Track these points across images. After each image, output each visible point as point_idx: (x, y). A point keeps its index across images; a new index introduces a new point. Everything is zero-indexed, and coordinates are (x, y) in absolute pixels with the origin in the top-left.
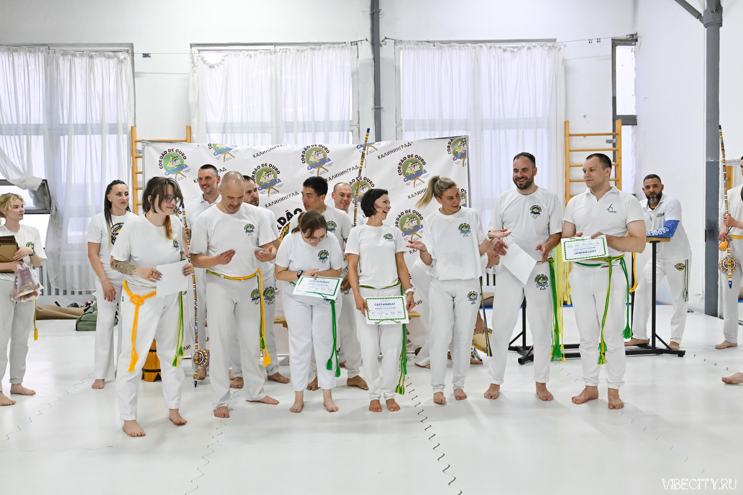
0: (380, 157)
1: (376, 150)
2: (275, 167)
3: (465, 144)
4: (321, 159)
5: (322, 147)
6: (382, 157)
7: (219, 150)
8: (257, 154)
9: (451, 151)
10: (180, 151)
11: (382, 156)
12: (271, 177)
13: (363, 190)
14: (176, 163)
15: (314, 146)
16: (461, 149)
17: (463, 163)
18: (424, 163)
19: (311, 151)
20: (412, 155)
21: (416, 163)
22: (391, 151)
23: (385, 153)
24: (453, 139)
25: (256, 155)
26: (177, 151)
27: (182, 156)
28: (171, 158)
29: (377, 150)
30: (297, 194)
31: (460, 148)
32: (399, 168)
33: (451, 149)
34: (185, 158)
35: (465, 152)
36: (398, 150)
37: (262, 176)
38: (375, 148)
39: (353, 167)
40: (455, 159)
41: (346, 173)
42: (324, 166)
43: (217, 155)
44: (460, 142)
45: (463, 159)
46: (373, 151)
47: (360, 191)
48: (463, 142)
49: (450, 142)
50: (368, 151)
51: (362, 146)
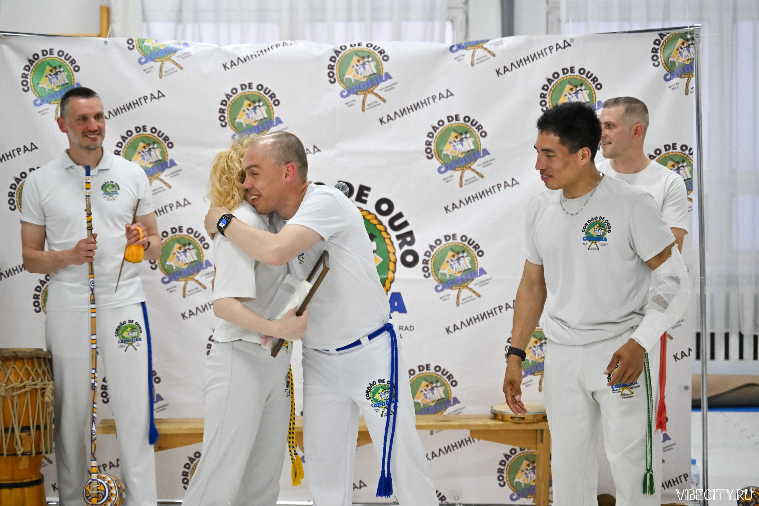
0: (502, 71)
1: (491, 57)
2: (270, 91)
3: (692, 44)
4: (371, 75)
5: (374, 49)
6: (505, 71)
7: (149, 54)
8: (232, 61)
9: (659, 60)
10: (67, 54)
11: (506, 69)
12: (261, 113)
13: (462, 145)
14: (57, 78)
15: (357, 46)
16: (682, 56)
17: (687, 87)
18: (599, 87)
19: (349, 57)
20: (572, 69)
21: (581, 85)
22: (526, 58)
23: (512, 64)
24: (664, 32)
25: (229, 65)
26: (61, 54)
27: (70, 65)
28: (48, 68)
29: (494, 55)
30: (316, 150)
31: (680, 52)
32: (543, 96)
33: (659, 55)
34: (77, 69)
35: (692, 63)
36: (541, 56)
37: (241, 112)
38: (489, 52)
39: (440, 94)
40: (668, 77)
41: (424, 105)
42: (377, 90)
43: (145, 62)
44: (680, 41)
45: (687, 78)
46: (485, 58)
47: (454, 146)
48: (687, 40)
49: (658, 40)
50: (476, 58)
51: (462, 47)
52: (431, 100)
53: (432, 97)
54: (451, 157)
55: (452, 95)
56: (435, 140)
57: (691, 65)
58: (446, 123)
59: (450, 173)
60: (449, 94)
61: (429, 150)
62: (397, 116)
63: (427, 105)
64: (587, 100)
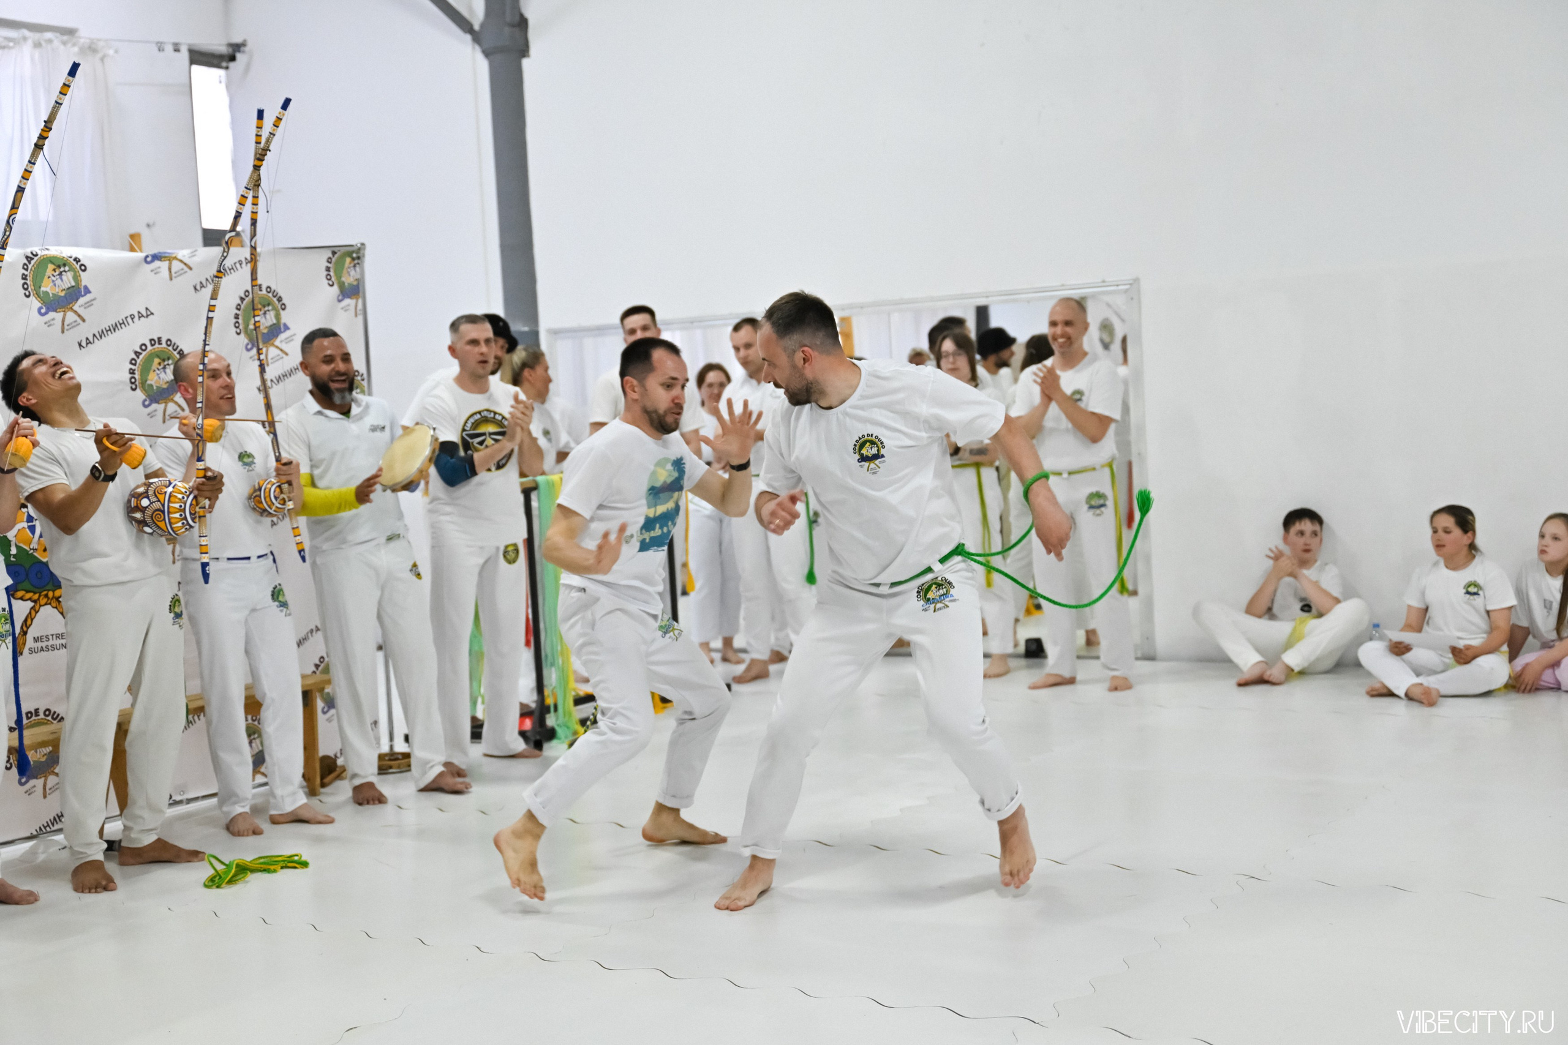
0: (198, 287)
1: (188, 270)
3: (358, 264)
4: (69, 288)
6: (201, 287)
9: (333, 279)
16: (350, 275)
17: (356, 309)
18: (284, 307)
19: (43, 265)
21: (269, 305)
23: (207, 280)
24: (336, 249)
29: (191, 269)
31: (349, 272)
32: (237, 317)
33: (332, 274)
35: (358, 284)
36: (232, 271)
38: (185, 264)
39: (139, 312)
40: (342, 299)
41: (123, 326)
42: (76, 307)
44: (348, 260)
45: (356, 300)
46: (182, 272)
47: (158, 374)
48: (353, 259)
49: (330, 258)
50: (173, 271)
51: (156, 257)
52: (129, 319)
53: (131, 316)
54: (155, 388)
55: (152, 314)
56: (138, 367)
57: (357, 286)
58: (149, 348)
59: (154, 406)
60: (148, 313)
61: (133, 380)
62: (95, 339)
63: (126, 326)
64: (275, 321)
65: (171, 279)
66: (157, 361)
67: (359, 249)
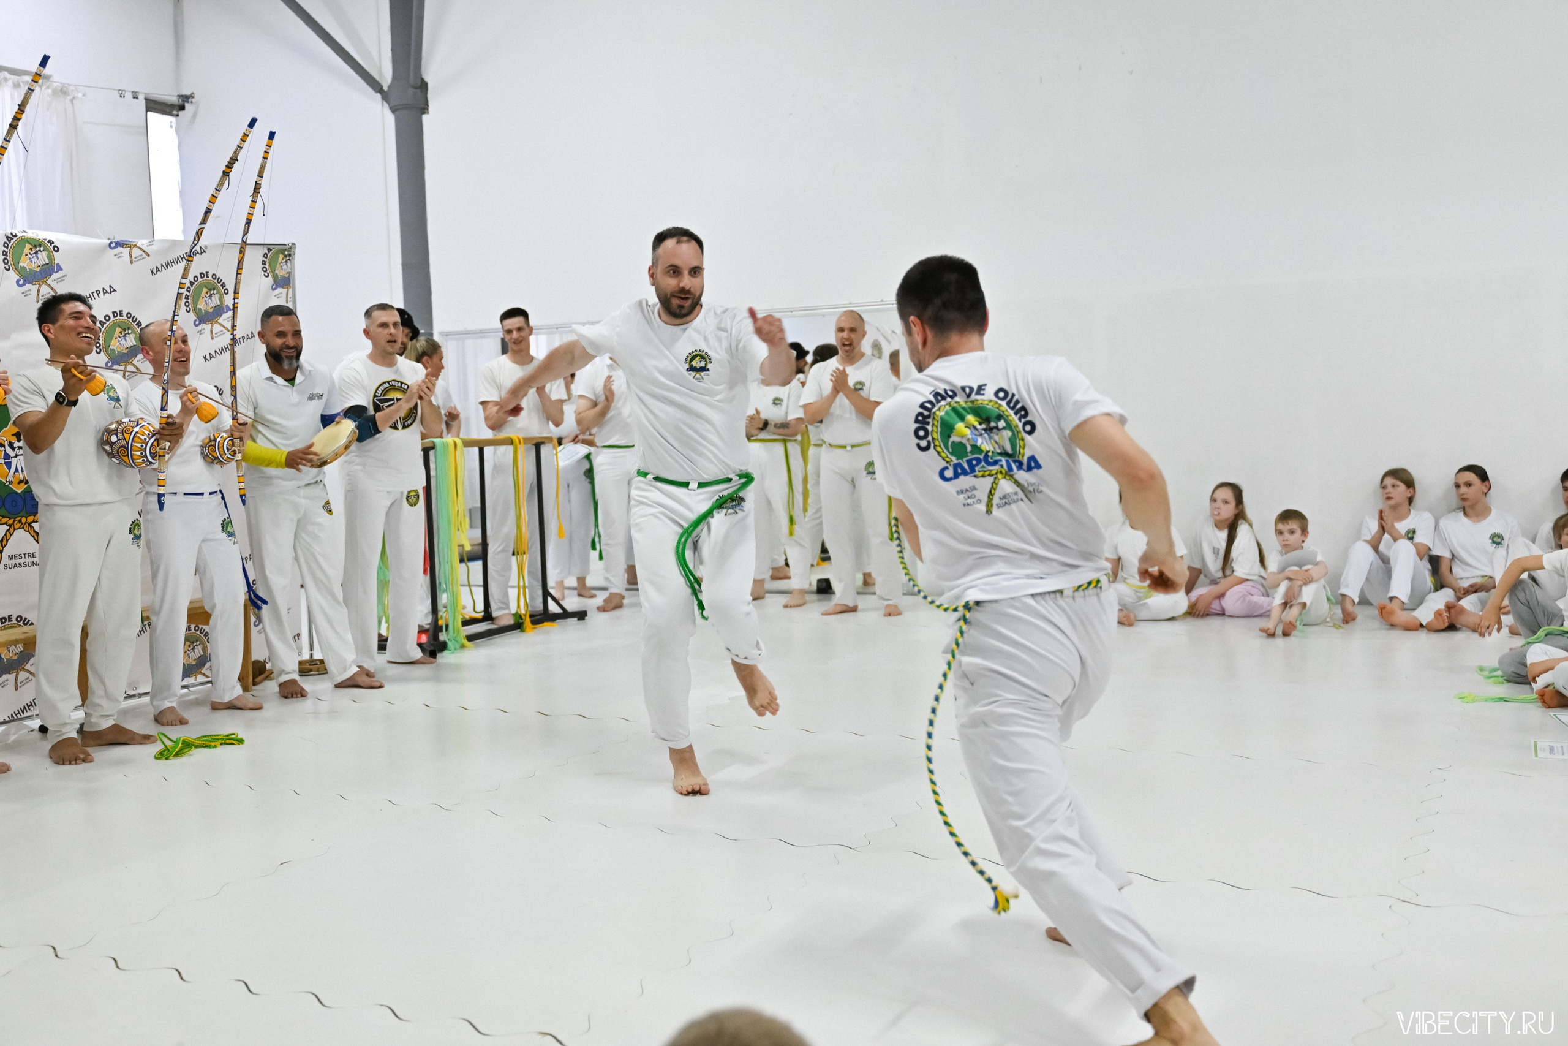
0: (155, 271)
1: (146, 256)
3: (289, 260)
4: (43, 265)
6: (157, 271)
9: (268, 271)
13: (126, 340)
15: (27, 235)
16: (282, 269)
17: (287, 297)
18: (227, 292)
19: (22, 244)
20: (207, 273)
21: (214, 289)
22: (172, 261)
23: (162, 265)
24: (271, 247)
29: (148, 255)
31: (281, 266)
32: (187, 297)
33: (267, 267)
35: (289, 276)
38: (144, 251)
39: (104, 289)
40: (274, 287)
42: (49, 281)
44: (281, 256)
45: (286, 289)
46: (141, 257)
47: (119, 341)
48: (286, 256)
49: (266, 254)
50: (133, 257)
51: (119, 244)
52: (95, 294)
53: (96, 291)
54: (117, 352)
55: (115, 290)
56: (103, 334)
57: (288, 278)
58: (112, 319)
60: (112, 290)
61: (98, 345)
64: (219, 303)
65: (132, 263)
66: (118, 330)
67: (291, 248)
